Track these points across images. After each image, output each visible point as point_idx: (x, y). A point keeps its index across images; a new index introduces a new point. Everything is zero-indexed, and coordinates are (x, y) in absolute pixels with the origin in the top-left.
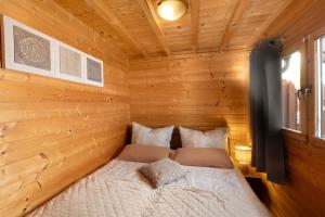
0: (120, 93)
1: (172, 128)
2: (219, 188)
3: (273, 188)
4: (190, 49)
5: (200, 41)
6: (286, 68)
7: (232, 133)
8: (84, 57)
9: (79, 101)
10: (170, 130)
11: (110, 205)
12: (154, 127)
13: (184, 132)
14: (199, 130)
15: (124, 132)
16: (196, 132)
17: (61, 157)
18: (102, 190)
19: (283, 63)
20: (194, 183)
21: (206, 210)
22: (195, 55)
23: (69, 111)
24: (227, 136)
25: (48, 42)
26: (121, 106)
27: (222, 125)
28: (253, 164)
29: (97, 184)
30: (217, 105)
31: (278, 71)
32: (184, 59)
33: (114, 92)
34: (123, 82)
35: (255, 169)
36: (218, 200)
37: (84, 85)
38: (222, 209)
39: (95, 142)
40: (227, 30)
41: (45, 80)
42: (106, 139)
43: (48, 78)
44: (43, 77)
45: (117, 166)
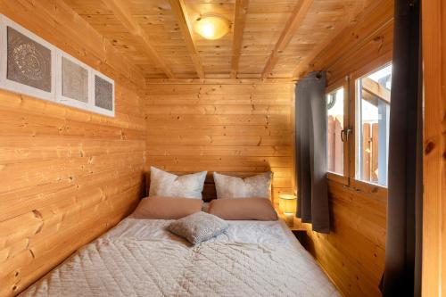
0: (134, 126)
1: (204, 174)
2: (265, 240)
3: (318, 238)
4: (229, 73)
5: (240, 64)
6: (332, 104)
7: (275, 179)
8: (92, 73)
9: (82, 135)
10: (202, 177)
11: (141, 269)
12: (181, 174)
13: (220, 179)
14: (238, 176)
15: (138, 181)
16: (234, 179)
17: (59, 214)
18: (123, 254)
19: (329, 98)
20: (236, 238)
21: (253, 262)
22: (234, 81)
23: (70, 150)
24: (270, 183)
25: (49, 52)
26: (135, 145)
27: (265, 170)
28: (298, 215)
29: (114, 247)
30: (259, 145)
31: (323, 107)
32: (220, 85)
33: (127, 125)
34: (137, 110)
35: (300, 220)
36: (264, 251)
37: (90, 113)
38: (269, 260)
39: (101, 195)
40: (272, 56)
41: (43, 105)
42: (116, 190)
43: (45, 102)
44: (40, 100)
45: (135, 225)
